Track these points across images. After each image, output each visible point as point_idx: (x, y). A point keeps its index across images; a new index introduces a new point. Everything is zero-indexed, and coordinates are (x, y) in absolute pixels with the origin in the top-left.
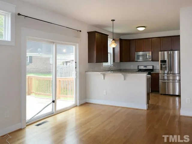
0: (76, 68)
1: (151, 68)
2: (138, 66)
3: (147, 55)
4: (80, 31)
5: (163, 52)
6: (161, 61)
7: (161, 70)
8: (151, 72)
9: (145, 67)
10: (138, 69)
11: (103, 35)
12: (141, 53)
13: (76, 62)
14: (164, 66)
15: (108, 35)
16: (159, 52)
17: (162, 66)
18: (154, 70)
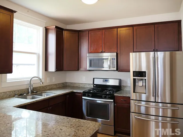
2: (94, 79)
5: (138, 53)
6: (134, 72)
7: (134, 92)
8: (115, 95)
9: (106, 80)
10: (94, 84)
14: (140, 84)
16: (131, 54)
17: (137, 84)
18: (122, 88)
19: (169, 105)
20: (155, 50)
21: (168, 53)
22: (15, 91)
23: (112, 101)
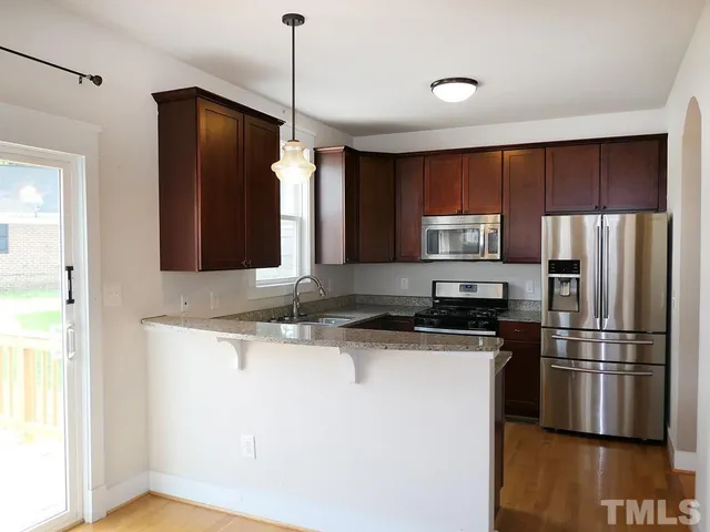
0: (71, 301)
1: (496, 293)
2: (434, 283)
3: (478, 230)
4: (92, 78)
6: (550, 262)
7: (550, 309)
8: (500, 319)
9: (468, 287)
10: (435, 298)
11: (248, 118)
12: (442, 222)
13: (70, 269)
14: (566, 290)
15: (282, 123)
16: (543, 218)
17: (556, 290)
18: (511, 307)
19: (629, 336)
20: (601, 209)
21: (631, 219)
22: (268, 310)
23: (494, 333)
